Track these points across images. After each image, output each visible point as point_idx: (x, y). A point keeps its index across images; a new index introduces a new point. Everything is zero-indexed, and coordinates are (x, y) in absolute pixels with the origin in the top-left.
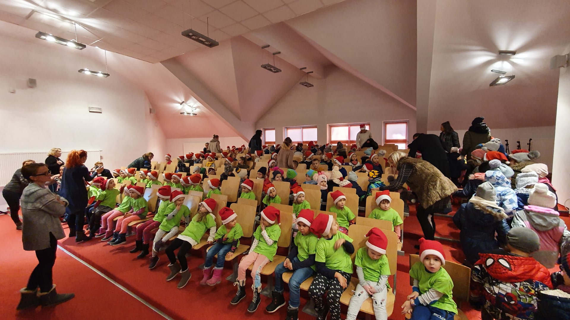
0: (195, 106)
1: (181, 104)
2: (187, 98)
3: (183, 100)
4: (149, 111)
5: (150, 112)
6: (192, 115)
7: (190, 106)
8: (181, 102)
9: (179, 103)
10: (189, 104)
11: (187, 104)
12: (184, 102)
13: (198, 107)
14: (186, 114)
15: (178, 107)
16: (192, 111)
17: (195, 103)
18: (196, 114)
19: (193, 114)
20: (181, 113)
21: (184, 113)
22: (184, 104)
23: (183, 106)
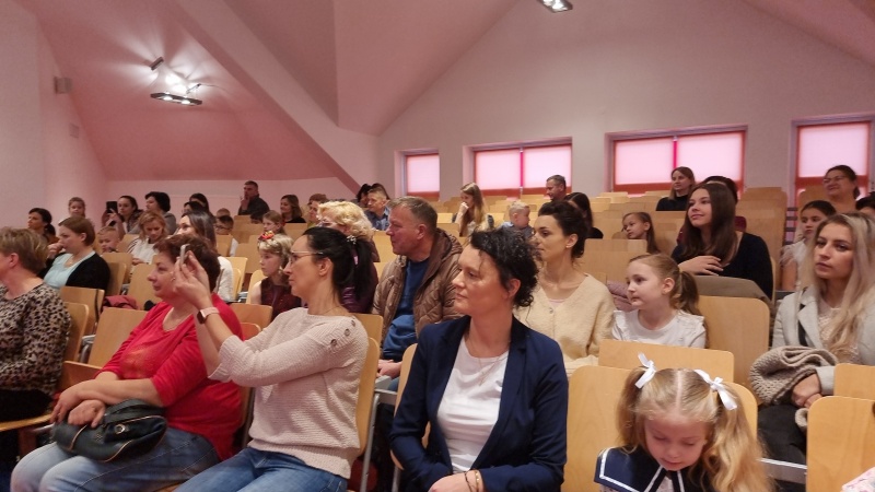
0: (197, 75)
1: (154, 66)
2: (172, 48)
3: (160, 53)
4: (50, 85)
5: (56, 89)
6: (186, 102)
7: (180, 75)
8: (153, 60)
9: (146, 63)
10: (179, 70)
11: (170, 68)
12: (160, 61)
13: (207, 79)
14: (167, 98)
15: (148, 76)
16: (188, 92)
17: (197, 64)
18: (199, 102)
19: (192, 100)
20: (155, 96)
21: (163, 95)
22: (162, 66)
23: (160, 73)
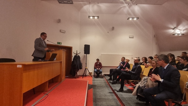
1: (173, 29)
2: (178, 25)
3: (175, 26)
6: (180, 35)
7: (179, 30)
10: (179, 29)
11: (177, 28)
12: (175, 27)
13: (186, 29)
14: (176, 35)
15: (172, 31)
18: (183, 34)
19: (182, 34)
20: (173, 35)
22: (175, 28)
23: (175, 30)
